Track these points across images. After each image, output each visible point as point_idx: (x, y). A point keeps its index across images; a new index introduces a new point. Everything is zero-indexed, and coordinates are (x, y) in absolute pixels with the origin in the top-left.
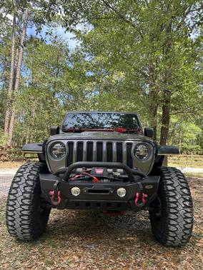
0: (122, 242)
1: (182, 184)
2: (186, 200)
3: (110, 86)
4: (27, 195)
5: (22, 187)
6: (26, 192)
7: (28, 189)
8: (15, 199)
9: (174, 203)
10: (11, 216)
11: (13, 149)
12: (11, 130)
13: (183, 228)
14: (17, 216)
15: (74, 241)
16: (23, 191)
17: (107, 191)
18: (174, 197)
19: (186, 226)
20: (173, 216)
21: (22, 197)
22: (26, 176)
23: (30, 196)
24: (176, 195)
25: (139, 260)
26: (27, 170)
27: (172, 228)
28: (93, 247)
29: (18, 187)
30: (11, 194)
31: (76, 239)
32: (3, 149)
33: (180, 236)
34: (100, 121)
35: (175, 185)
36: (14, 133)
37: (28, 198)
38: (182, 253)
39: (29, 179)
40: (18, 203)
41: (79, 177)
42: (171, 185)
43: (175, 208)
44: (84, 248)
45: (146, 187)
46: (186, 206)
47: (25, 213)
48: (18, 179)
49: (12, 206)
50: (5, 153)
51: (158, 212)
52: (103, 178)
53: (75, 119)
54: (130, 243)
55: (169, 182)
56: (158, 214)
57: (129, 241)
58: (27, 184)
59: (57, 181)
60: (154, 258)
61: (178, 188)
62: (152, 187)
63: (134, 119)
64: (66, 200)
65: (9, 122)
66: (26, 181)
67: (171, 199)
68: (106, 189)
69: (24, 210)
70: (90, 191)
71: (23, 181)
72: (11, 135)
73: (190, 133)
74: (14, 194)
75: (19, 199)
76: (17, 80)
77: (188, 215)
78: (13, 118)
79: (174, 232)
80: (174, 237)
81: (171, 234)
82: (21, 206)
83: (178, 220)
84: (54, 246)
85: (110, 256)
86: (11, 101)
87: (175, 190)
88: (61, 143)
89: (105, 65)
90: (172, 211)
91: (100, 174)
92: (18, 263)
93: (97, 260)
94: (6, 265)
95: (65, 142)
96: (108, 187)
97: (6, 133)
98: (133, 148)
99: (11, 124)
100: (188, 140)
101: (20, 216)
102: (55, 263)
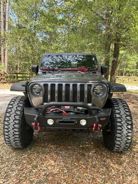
0: (83, 148)
1: (127, 113)
2: (128, 124)
3: (76, 28)
4: (17, 122)
5: (12, 116)
6: (15, 119)
7: (17, 117)
8: (9, 124)
9: (120, 126)
10: (7, 135)
11: (9, 75)
12: (6, 61)
13: (125, 143)
14: (11, 135)
15: (51, 148)
16: (14, 119)
17: (73, 122)
18: (120, 122)
19: (127, 141)
20: (118, 135)
21: (13, 123)
22: (15, 107)
23: (19, 122)
24: (122, 121)
25: (94, 163)
26: (16, 103)
27: (118, 143)
28: (64, 153)
29: (10, 116)
30: (6, 121)
31: (52, 146)
32: (2, 75)
33: (122, 147)
34: (69, 59)
35: (121, 114)
36: (9, 63)
37: (17, 124)
38: (123, 157)
39: (17, 110)
40: (11, 127)
41: (53, 111)
42: (119, 114)
43: (120, 130)
44: (58, 154)
45: (101, 119)
46: (128, 129)
47: (17, 133)
48: (9, 110)
49: (7, 129)
50: (4, 78)
51: (108, 129)
52: (70, 112)
53: (50, 57)
54: (89, 150)
55: (117, 111)
56: (108, 131)
57: (88, 147)
58: (16, 113)
59: (37, 116)
60: (104, 161)
61: (124, 116)
62: (105, 119)
63: (93, 59)
64: (44, 128)
65: (4, 56)
66: (15, 111)
67: (118, 124)
68: (72, 120)
69: (15, 131)
70: (60, 122)
71: (13, 111)
72: (6, 64)
73: (133, 61)
74: (7, 121)
75: (12, 124)
76: (7, 23)
77: (130, 134)
78: (6, 52)
79: (119, 145)
80: (118, 148)
81: (116, 146)
82: (13, 129)
83: (122, 138)
84: (37, 153)
85: (75, 160)
86: (4, 40)
87: (122, 117)
88: (39, 85)
89: (73, 10)
90: (118, 132)
91: (68, 109)
92: (14, 166)
93: (67, 163)
94: (6, 168)
95: (42, 84)
96: (74, 119)
97: (3, 64)
98: (92, 88)
99: (6, 57)
100: (131, 66)
101: (13, 135)
102: (38, 166)
